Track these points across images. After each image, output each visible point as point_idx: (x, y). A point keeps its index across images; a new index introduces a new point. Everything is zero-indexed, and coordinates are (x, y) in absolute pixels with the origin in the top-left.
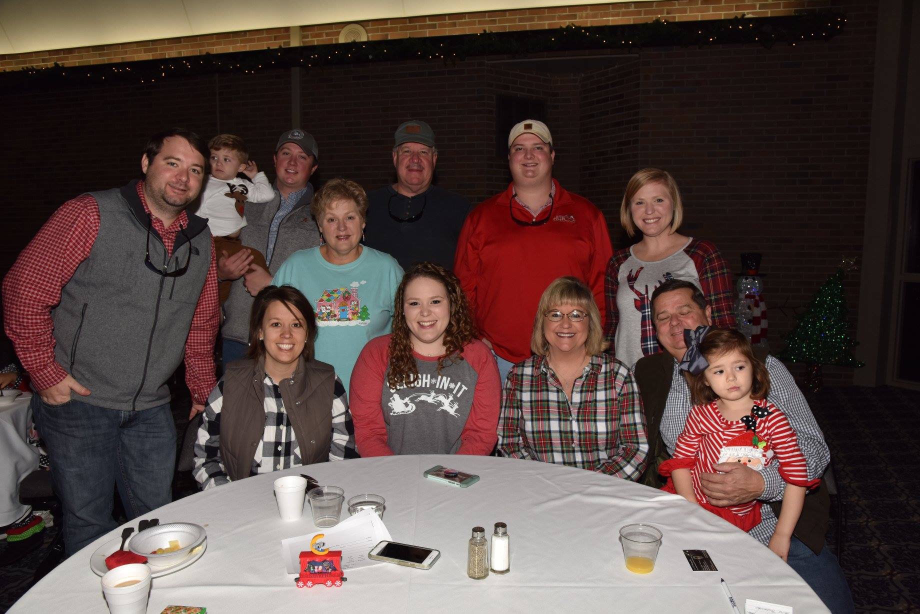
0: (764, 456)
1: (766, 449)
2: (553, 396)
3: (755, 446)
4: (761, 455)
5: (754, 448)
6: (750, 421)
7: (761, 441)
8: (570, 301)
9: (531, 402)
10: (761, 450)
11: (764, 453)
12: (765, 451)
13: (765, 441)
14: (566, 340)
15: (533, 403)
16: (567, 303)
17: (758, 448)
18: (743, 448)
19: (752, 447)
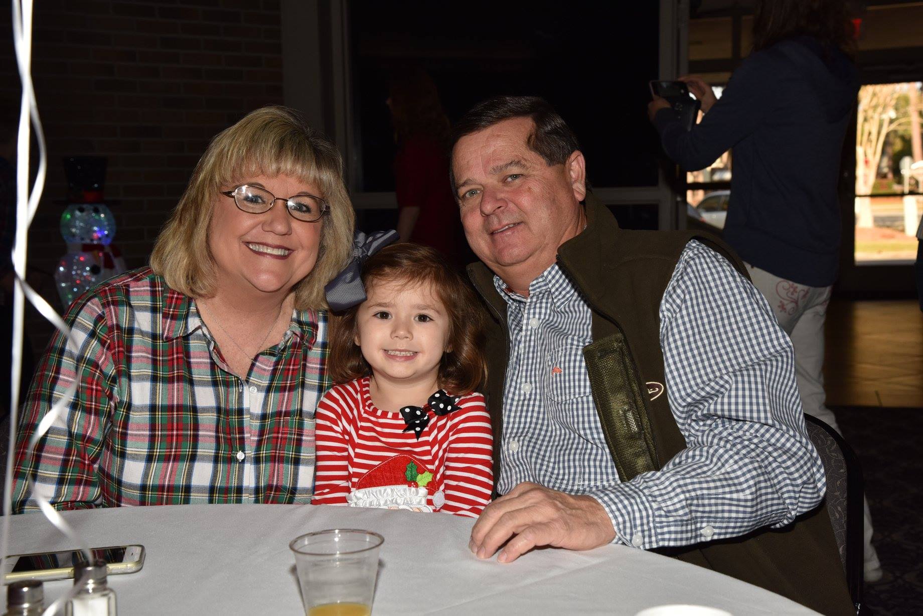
0: (430, 502)
1: (432, 488)
2: (205, 397)
3: (412, 483)
4: (424, 502)
5: (410, 486)
6: (418, 417)
7: (421, 471)
8: (299, 168)
9: (153, 408)
10: (423, 491)
11: (430, 497)
12: (431, 493)
13: (431, 471)
14: (267, 263)
15: (159, 414)
16: (291, 173)
17: (417, 486)
18: (388, 489)
19: (406, 487)
